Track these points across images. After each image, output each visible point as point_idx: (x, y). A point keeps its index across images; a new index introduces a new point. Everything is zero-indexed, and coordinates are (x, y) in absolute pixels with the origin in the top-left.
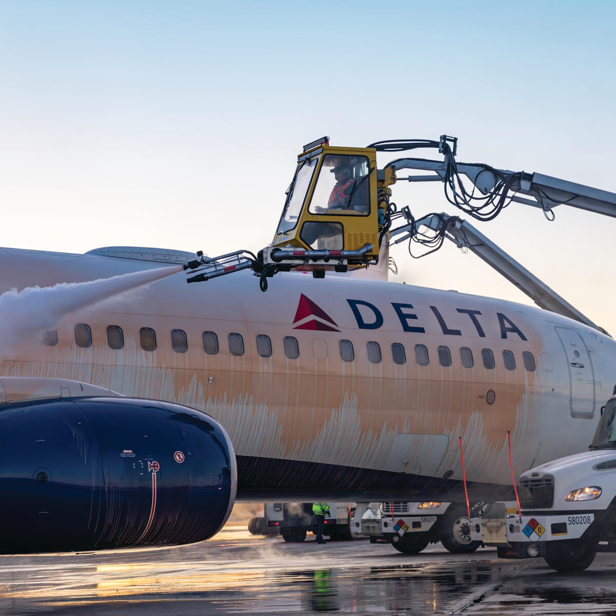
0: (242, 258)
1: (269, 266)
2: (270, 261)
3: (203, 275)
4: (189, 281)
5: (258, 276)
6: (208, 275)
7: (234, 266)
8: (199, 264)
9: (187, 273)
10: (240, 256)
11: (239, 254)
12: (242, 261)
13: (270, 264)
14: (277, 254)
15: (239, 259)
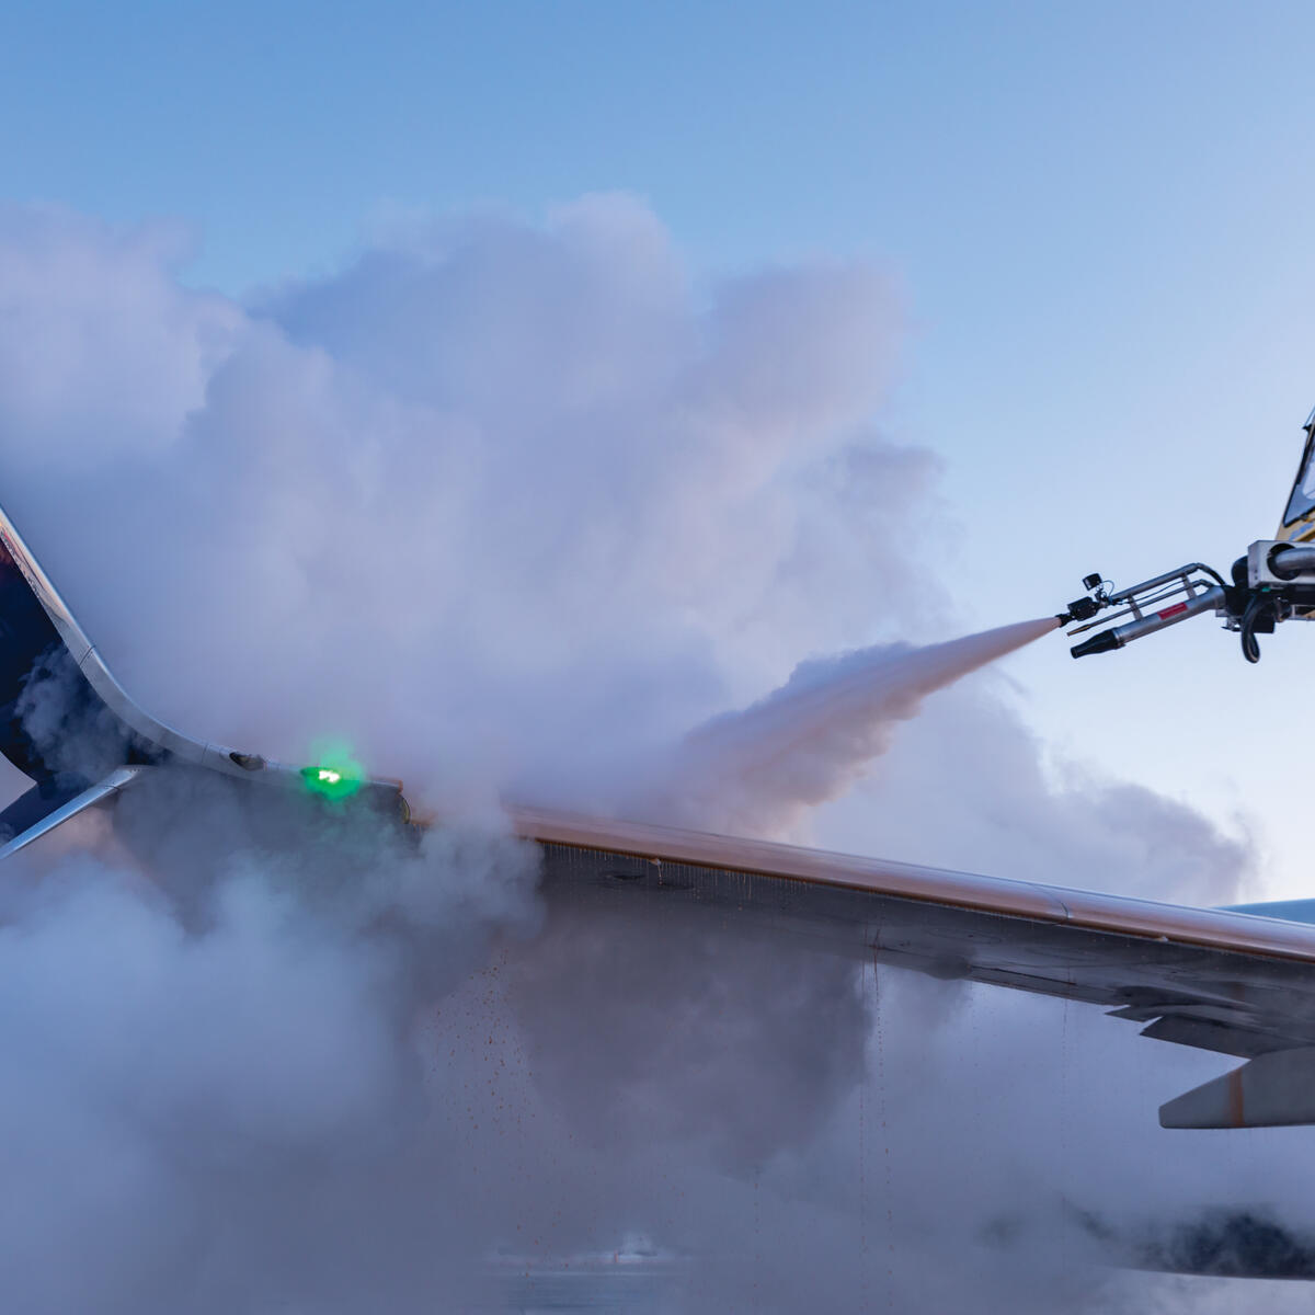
0: (1197, 584)
1: (1264, 590)
2: (1266, 576)
3: (1109, 633)
4: (1077, 652)
5: (1236, 630)
6: (1124, 634)
7: (1182, 603)
8: (1097, 607)
9: (1069, 634)
10: (1192, 578)
11: (1190, 572)
12: (1200, 590)
13: (1266, 585)
14: (1284, 558)
15: (1189, 587)
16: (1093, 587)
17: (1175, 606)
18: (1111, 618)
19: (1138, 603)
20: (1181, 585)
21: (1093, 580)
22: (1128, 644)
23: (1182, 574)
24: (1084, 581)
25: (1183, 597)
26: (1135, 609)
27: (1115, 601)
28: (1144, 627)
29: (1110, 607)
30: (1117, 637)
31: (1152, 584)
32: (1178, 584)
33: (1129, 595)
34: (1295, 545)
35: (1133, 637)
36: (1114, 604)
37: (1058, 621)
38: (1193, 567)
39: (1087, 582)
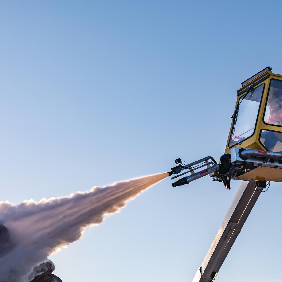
0: (210, 163)
1: (237, 164)
2: (238, 159)
3: (185, 179)
4: (174, 185)
6: (189, 179)
8: (180, 170)
9: (172, 179)
11: (208, 159)
12: (211, 165)
13: (238, 161)
14: (243, 153)
15: (208, 164)
16: (179, 163)
17: (204, 170)
18: (185, 174)
19: (193, 169)
20: (205, 164)
21: (179, 161)
22: (191, 182)
23: (206, 159)
24: (175, 161)
25: (205, 168)
26: (192, 171)
27: (186, 168)
28: (195, 176)
29: (184, 170)
30: (187, 180)
31: (197, 163)
32: (204, 163)
33: (190, 166)
34: (245, 149)
35: (192, 180)
36: (186, 169)
37: (168, 174)
38: (209, 157)
39: (177, 161)
